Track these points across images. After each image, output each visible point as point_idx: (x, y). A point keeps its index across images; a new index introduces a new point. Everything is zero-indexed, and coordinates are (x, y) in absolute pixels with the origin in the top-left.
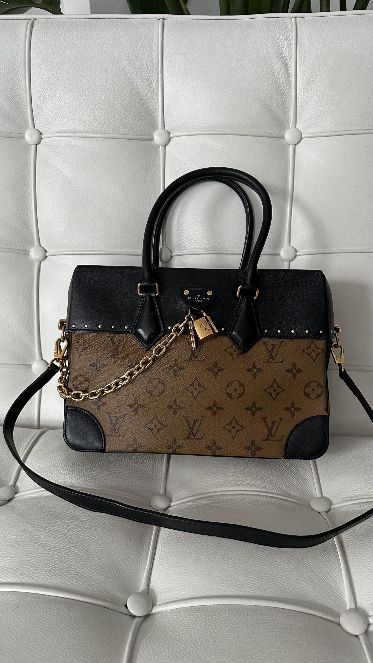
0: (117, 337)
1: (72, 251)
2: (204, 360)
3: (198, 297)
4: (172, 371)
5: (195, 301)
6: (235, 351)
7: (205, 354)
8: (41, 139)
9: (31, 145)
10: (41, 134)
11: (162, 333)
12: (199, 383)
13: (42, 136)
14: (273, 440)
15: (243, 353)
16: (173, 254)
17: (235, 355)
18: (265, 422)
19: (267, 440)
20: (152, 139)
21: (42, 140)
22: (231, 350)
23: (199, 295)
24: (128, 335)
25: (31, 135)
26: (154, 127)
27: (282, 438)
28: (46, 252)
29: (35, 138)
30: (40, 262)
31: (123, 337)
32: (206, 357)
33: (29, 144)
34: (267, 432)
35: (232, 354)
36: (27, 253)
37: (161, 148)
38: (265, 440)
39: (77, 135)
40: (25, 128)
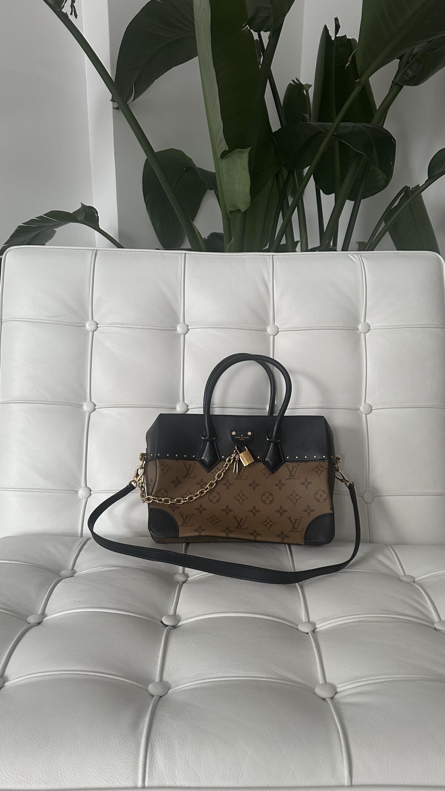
0: (188, 463)
1: (116, 405)
2: (246, 478)
3: (242, 437)
4: (226, 486)
5: (240, 439)
6: (267, 472)
7: (247, 474)
8: (98, 327)
9: (89, 331)
10: (98, 324)
11: (218, 461)
12: (243, 494)
13: (98, 326)
14: (296, 532)
15: (273, 473)
16: (189, 408)
17: (267, 475)
18: (290, 520)
19: (292, 532)
20: (176, 330)
21: (98, 329)
22: (264, 472)
23: (242, 435)
24: (196, 462)
25: (90, 325)
26: (177, 321)
27: (303, 530)
28: (95, 406)
29: (94, 326)
30: (90, 413)
31: (192, 462)
32: (247, 477)
33: (88, 331)
34: (292, 526)
35: (265, 474)
36: (81, 406)
37: (182, 336)
38: (290, 531)
39: (124, 326)
40: (87, 320)
